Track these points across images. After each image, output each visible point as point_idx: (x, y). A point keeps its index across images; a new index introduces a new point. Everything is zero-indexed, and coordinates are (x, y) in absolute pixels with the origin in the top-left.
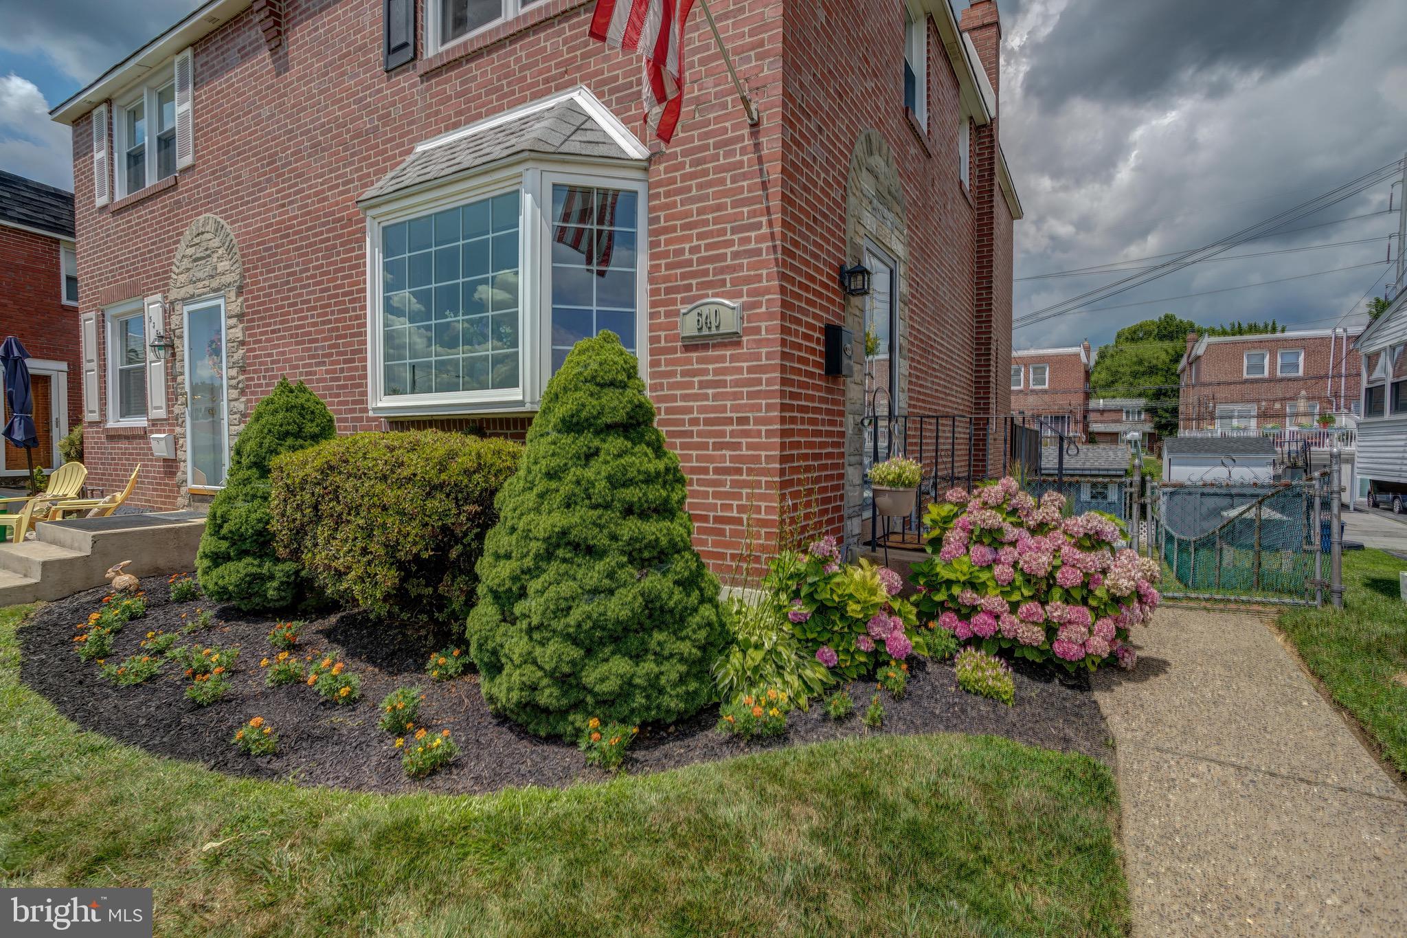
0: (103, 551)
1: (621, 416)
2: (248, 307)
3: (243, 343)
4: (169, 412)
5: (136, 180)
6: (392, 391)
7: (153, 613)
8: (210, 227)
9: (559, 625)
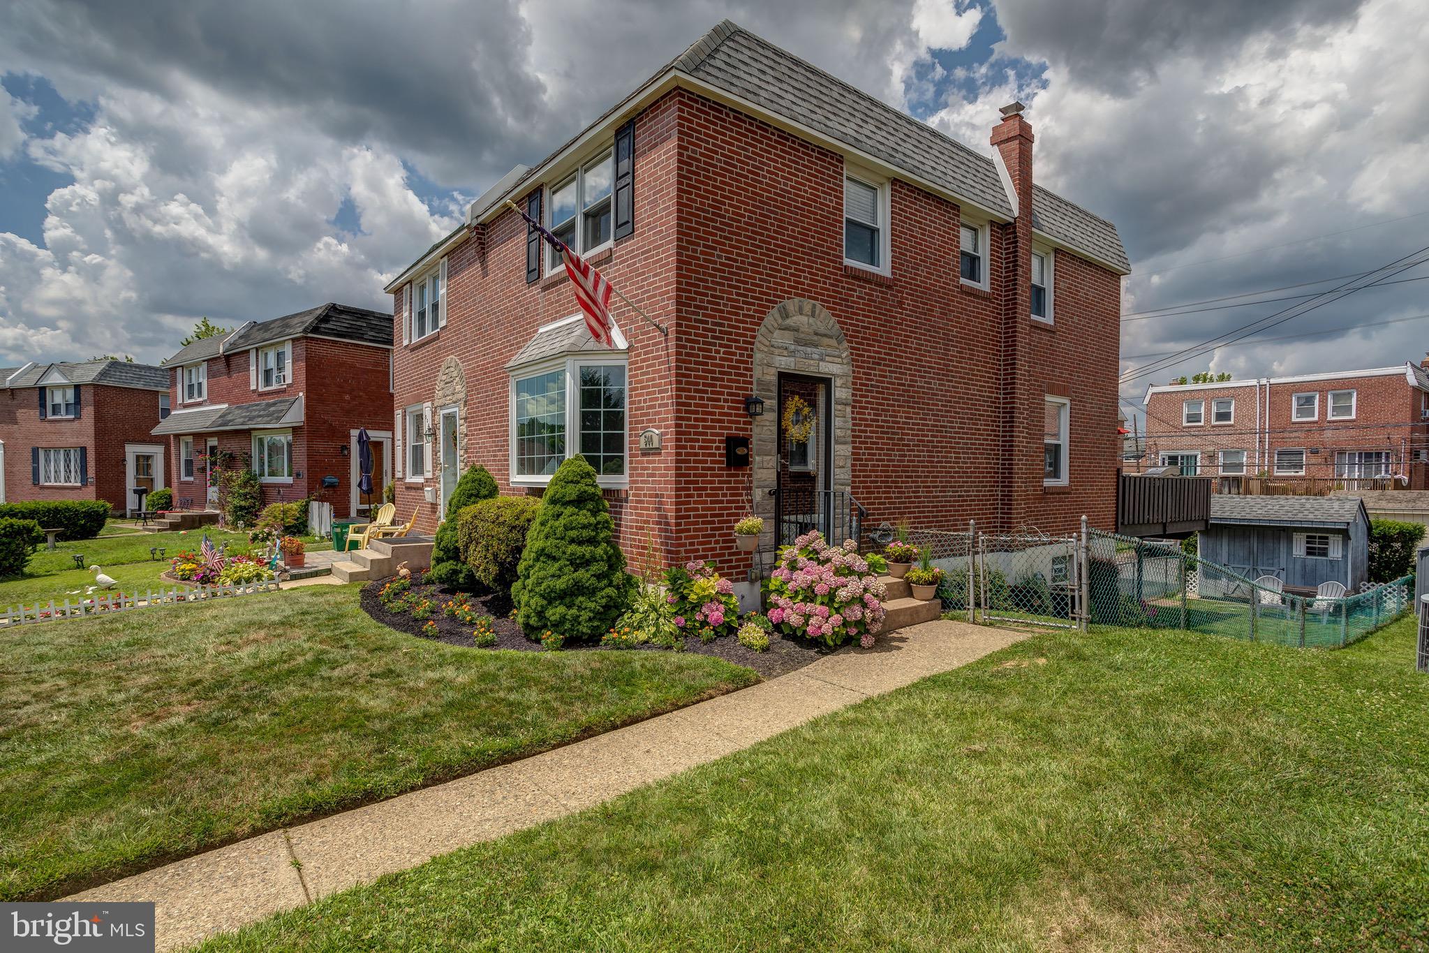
0: (397, 556)
1: (574, 497)
2: (470, 413)
3: (466, 435)
4: (434, 474)
5: (422, 331)
6: (521, 472)
7: (413, 588)
8: (453, 364)
9: (537, 590)
